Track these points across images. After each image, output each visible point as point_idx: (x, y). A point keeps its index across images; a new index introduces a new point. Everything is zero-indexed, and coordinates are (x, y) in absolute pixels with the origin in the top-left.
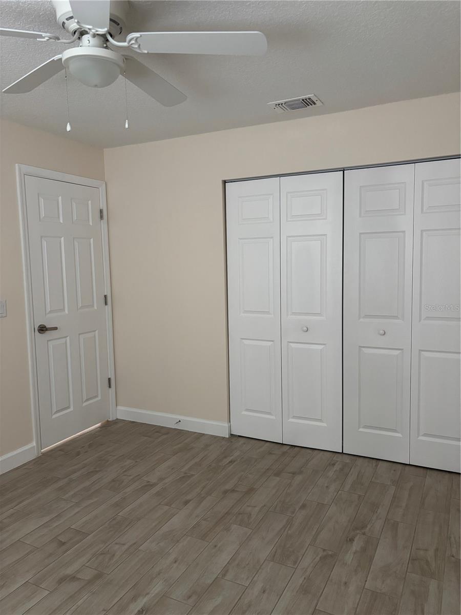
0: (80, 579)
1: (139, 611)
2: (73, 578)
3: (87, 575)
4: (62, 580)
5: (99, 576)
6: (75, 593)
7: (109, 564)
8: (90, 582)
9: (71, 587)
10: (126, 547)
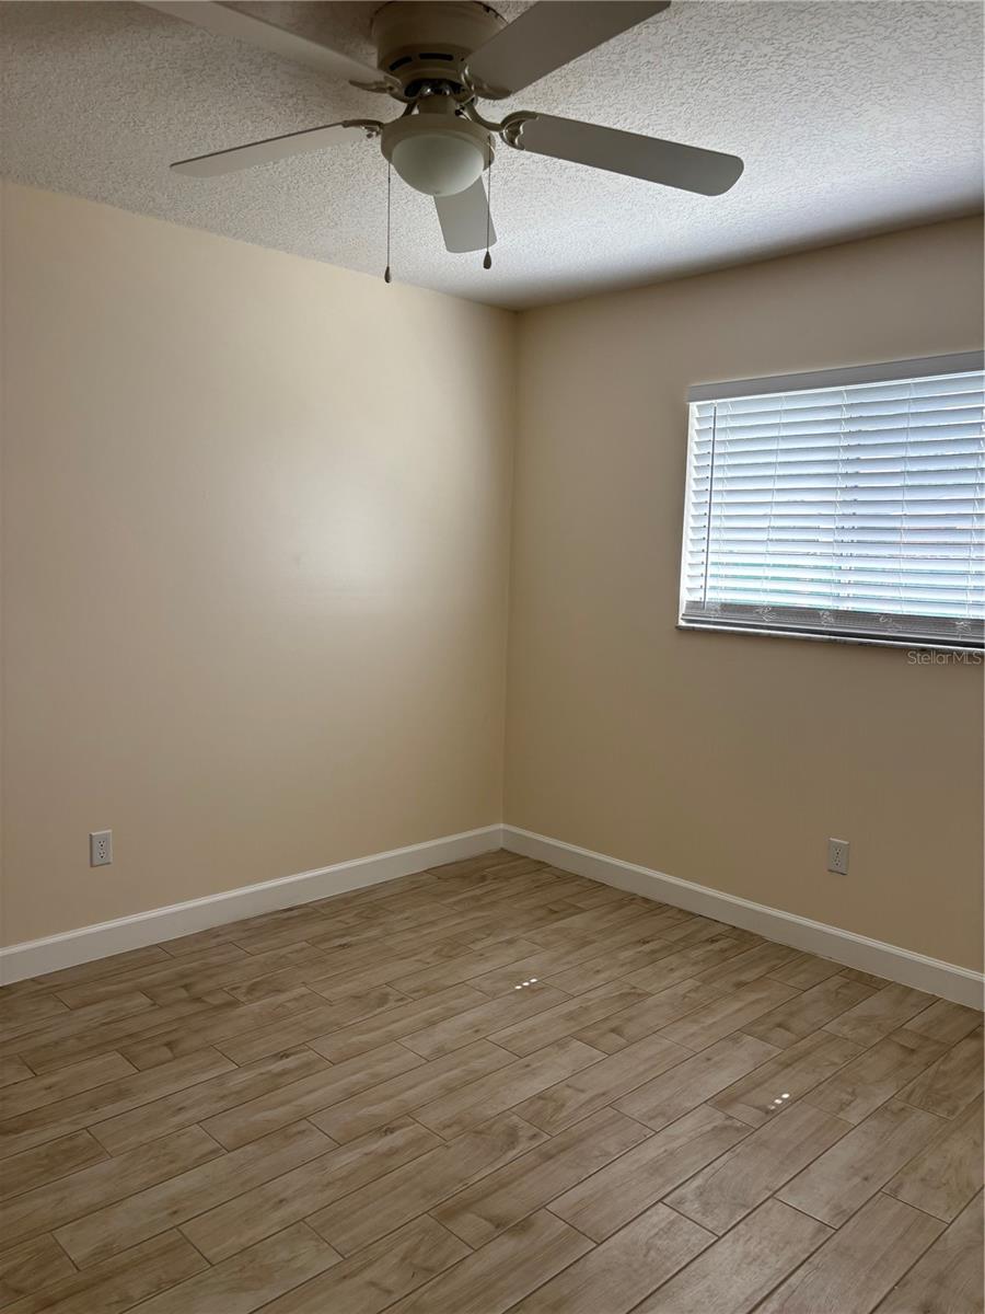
0: (486, 1219)
1: (392, 1132)
2: (502, 1225)
3: (470, 1225)
4: (523, 1227)
5: (448, 1215)
6: (496, 1191)
7: (420, 1237)
8: (465, 1207)
9: (502, 1205)
10: (368, 1275)
